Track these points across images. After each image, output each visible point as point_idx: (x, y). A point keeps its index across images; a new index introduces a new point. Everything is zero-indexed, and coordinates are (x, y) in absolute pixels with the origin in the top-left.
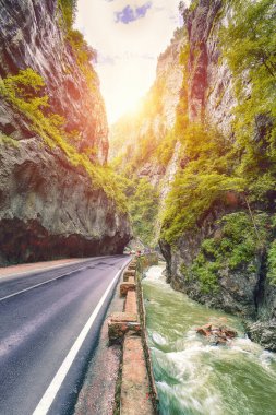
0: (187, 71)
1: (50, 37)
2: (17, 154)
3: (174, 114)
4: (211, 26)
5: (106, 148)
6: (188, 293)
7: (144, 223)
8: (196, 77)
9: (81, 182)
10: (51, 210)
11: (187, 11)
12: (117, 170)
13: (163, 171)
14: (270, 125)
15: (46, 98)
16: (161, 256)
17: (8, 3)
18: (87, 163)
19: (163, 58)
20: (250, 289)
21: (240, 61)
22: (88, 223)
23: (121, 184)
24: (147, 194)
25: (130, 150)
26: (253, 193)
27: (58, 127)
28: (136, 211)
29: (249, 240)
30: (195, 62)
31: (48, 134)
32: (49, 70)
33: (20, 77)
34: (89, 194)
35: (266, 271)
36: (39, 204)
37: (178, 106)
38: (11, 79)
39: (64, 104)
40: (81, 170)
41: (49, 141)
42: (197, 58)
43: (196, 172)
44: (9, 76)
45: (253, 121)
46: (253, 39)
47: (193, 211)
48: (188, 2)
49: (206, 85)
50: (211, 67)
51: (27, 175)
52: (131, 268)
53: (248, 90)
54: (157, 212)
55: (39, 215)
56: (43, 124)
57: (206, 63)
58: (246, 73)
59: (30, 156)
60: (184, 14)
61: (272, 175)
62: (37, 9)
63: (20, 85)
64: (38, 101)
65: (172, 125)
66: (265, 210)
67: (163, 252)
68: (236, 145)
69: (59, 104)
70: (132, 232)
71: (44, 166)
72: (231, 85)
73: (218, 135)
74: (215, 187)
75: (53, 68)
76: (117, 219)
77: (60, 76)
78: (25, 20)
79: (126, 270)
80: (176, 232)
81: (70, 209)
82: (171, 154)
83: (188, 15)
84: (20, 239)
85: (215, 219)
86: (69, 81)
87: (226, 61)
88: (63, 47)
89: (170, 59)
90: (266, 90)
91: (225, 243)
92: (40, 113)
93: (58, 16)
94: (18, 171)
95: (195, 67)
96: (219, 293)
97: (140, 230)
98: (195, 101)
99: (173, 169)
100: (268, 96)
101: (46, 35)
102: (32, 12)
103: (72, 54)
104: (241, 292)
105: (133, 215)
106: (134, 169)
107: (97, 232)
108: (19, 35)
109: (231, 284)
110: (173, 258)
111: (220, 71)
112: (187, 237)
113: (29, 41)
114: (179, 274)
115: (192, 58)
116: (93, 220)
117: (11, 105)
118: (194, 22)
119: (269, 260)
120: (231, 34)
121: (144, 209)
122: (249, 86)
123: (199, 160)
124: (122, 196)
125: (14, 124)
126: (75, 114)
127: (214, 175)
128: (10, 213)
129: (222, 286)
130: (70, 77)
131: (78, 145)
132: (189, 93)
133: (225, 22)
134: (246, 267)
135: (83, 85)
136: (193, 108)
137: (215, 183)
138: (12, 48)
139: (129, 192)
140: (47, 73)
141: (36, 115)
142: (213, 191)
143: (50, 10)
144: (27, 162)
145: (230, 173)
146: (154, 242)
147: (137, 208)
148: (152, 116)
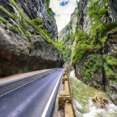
0: (78, 18)
1: (43, 9)
2: (35, 39)
3: (75, 29)
4: (84, 7)
5: (57, 37)
6: (82, 80)
7: (68, 58)
8: (81, 20)
9: (51, 46)
10: (43, 53)
11: (78, 3)
12: (60, 43)
13: (72, 44)
14: (100, 32)
15: (42, 25)
16: (73, 68)
17: (33, 1)
18: (53, 42)
19: (72, 15)
20: (101, 79)
21: (92, 16)
22: (53, 57)
23: (61, 47)
24: (68, 50)
25: (64, 38)
26: (96, 49)
27: (45, 32)
28: (65, 54)
29: (97, 63)
30: (80, 16)
31: (43, 34)
32: (43, 18)
33: (36, 20)
34: (53, 49)
35: (105, 73)
36: (40, 52)
37: (76, 27)
38: (33, 20)
39: (47, 27)
40: (51, 43)
41: (43, 36)
42: (81, 15)
43: (81, 44)
44: (33, 19)
45: (95, 31)
46: (95, 10)
47: (81, 54)
48: (78, 1)
49: (83, 22)
50: (84, 17)
51: (37, 45)
52: (65, 72)
53: (94, 23)
54: (71, 54)
55: (40, 55)
56: (42, 32)
57: (83, 16)
58: (93, 19)
59: (38, 40)
60: (77, 4)
61: (100, 44)
62: (40, 2)
63: (36, 22)
64: (40, 26)
65: (74, 32)
66: (100, 54)
67: (73, 66)
68: (91, 37)
69: (46, 27)
70: (65, 60)
71: (42, 42)
72: (90, 22)
73: (86, 34)
74: (86, 48)
75: (44, 17)
76: (60, 56)
77: (46, 19)
78: (37, 5)
79: (64, 73)
80: (77, 60)
81: (48, 53)
82: (74, 39)
83: (78, 4)
84: (36, 61)
85: (87, 56)
86: (48, 21)
87: (88, 15)
88: (47, 12)
89: (74, 15)
90: (98, 23)
91: (91, 63)
92: (41, 29)
93: (45, 4)
94: (35, 43)
95: (80, 17)
96: (92, 80)
97: (67, 60)
98: (80, 26)
99: (75, 43)
100: (99, 24)
101: (42, 9)
102: (39, 3)
103: (49, 14)
104: (98, 80)
105: (65, 55)
106: (65, 43)
107: (55, 59)
108: (35, 9)
109: (95, 77)
110: (77, 68)
111: (87, 18)
112: (80, 62)
113: (38, 10)
114: (79, 74)
115: (80, 15)
116: (54, 56)
117: (33, 27)
118: (80, 6)
119: (105, 69)
120: (89, 9)
121: (68, 54)
122: (94, 22)
123: (81, 41)
124: (62, 50)
125: (34, 32)
126: (50, 29)
127: (85, 44)
128: (33, 54)
129: (93, 78)
130: (48, 20)
131: (51, 37)
132: (79, 24)
133: (88, 6)
134: (98, 72)
135: (52, 22)
136: (80, 28)
137: (86, 47)
138: (34, 12)
139: (64, 49)
140: (43, 19)
141: (40, 29)
142: (85, 49)
143: (43, 3)
144: (37, 41)
145: (89, 44)
146: (71, 63)
147: (66, 53)
148: (69, 30)
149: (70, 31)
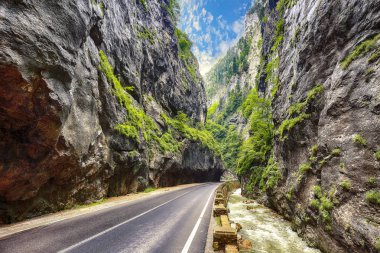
7: (233, 159)
12: (212, 118)
13: (246, 122)
19: (251, 13)
24: (235, 138)
25: (222, 101)
40: (197, 140)
70: (225, 165)
97: (230, 164)
106: (225, 117)
107: (206, 167)
116: (204, 162)
121: (232, 149)
139: (222, 135)
147: (227, 148)
148: (240, 74)
149: (243, 79)
